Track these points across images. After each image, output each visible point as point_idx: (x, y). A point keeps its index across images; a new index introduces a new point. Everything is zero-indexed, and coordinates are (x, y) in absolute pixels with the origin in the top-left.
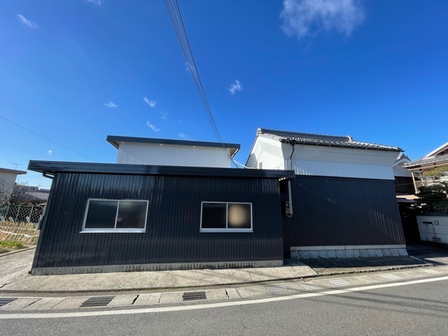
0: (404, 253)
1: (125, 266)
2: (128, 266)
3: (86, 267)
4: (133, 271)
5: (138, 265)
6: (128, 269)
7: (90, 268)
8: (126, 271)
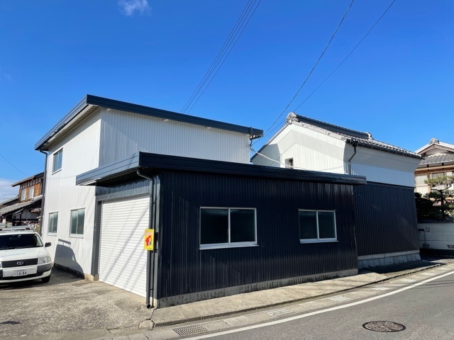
0: (419, 257)
1: (244, 286)
2: (247, 285)
3: (209, 292)
4: (252, 291)
5: (255, 284)
6: (247, 289)
7: (212, 292)
8: (246, 292)
